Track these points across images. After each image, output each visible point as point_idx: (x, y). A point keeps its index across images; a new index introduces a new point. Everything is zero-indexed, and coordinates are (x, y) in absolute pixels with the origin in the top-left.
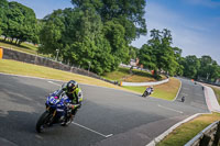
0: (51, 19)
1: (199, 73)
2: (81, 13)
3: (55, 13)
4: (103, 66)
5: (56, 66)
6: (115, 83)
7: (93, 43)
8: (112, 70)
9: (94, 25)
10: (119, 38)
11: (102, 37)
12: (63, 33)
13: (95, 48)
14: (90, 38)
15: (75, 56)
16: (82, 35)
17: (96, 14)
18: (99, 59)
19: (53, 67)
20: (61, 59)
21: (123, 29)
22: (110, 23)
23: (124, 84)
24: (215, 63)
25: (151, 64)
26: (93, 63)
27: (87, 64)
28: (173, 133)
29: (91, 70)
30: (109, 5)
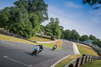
0: (3, 11)
1: (70, 38)
2: (18, 9)
3: (5, 9)
4: (29, 34)
5: (6, 34)
6: (34, 42)
7: (24, 23)
8: (33, 36)
9: (24, 15)
10: (36, 21)
11: (28, 20)
12: (9, 18)
13: (25, 26)
14: (22, 21)
15: (15, 29)
16: (19, 19)
17: (25, 10)
18: (26, 31)
19: (4, 34)
20: (9, 30)
21: (38, 17)
22: (32, 14)
23: (38, 42)
24: (77, 33)
25: (50, 33)
26: (24, 33)
27: (21, 33)
28: (59, 64)
29: (23, 36)
30: (32, 6)
